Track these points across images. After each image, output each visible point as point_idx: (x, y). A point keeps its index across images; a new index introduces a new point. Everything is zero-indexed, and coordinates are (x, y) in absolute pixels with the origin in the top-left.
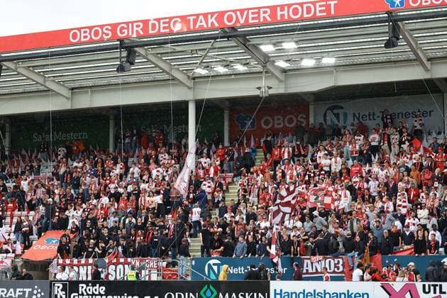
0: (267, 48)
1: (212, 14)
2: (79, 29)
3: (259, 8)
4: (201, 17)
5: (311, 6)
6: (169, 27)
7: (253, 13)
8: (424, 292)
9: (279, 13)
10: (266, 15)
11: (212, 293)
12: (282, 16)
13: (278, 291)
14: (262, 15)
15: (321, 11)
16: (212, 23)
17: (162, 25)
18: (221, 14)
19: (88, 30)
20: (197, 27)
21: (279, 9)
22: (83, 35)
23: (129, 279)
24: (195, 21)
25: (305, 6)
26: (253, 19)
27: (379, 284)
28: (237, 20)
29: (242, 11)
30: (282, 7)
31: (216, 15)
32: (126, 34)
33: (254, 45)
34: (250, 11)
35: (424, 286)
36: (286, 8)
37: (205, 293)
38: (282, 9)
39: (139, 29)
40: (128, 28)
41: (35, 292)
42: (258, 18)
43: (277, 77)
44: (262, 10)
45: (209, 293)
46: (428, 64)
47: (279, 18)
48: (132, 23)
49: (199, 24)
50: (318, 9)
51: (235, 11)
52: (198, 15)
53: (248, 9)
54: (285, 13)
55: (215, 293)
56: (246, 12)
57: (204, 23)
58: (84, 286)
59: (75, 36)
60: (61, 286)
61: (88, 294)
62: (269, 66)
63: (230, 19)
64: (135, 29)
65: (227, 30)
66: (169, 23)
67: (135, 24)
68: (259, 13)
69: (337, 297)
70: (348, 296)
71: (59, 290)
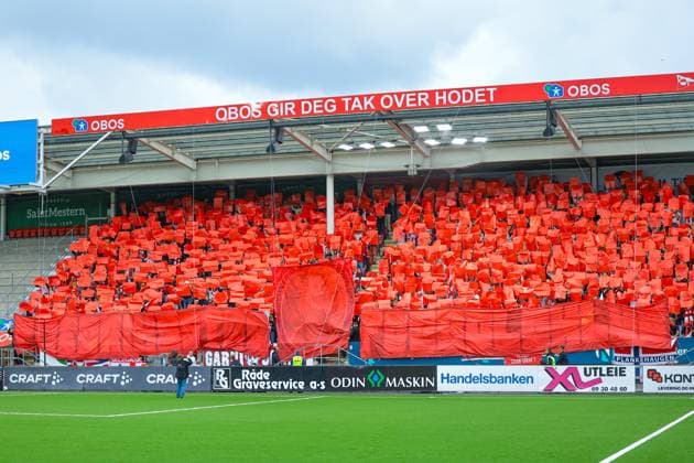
0: (421, 129)
1: (369, 96)
2: (226, 107)
3: (417, 92)
4: (357, 99)
5: (470, 92)
6: (323, 108)
7: (411, 97)
8: (586, 374)
9: (438, 98)
10: (424, 100)
11: (379, 378)
12: (441, 101)
13: (445, 376)
14: (420, 99)
15: (480, 98)
16: (368, 106)
17: (315, 106)
18: (378, 97)
19: (236, 109)
20: (353, 109)
21: (437, 93)
22: (230, 113)
23: (295, 364)
24: (351, 103)
25: (464, 92)
26: (411, 102)
27: (542, 368)
28: (395, 103)
29: (399, 95)
30: (441, 92)
31: (372, 98)
32: (277, 113)
33: (406, 125)
34: (408, 95)
35: (585, 369)
36: (445, 93)
37: (372, 378)
38: (441, 94)
39: (291, 109)
40: (279, 108)
41: (196, 378)
42: (416, 102)
43: (422, 153)
44: (420, 94)
45: (376, 378)
46: (579, 143)
47: (437, 103)
48: (284, 102)
49: (354, 106)
50: (477, 95)
51: (392, 94)
52: (353, 97)
53: (406, 93)
54: (444, 98)
55: (383, 378)
56: (403, 96)
57: (360, 106)
58: (248, 372)
59: (222, 114)
60: (223, 372)
61: (251, 380)
62: (417, 143)
63: (387, 101)
64: (287, 108)
65: (383, 113)
66: (323, 104)
67: (287, 104)
68: (416, 97)
69: (503, 380)
70: (514, 379)
71: (220, 376)
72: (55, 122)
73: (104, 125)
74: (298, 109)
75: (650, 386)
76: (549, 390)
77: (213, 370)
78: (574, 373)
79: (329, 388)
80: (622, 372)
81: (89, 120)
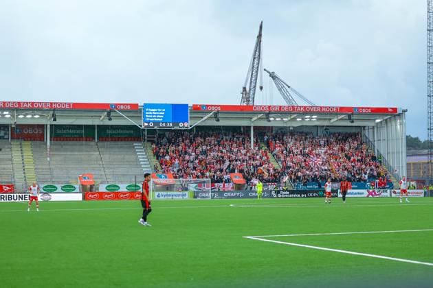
27: (366, 190)
35: (377, 190)
37: (320, 193)
55: (323, 193)
61: (283, 194)
69: (356, 194)
70: (359, 193)
71: (273, 193)
72: (194, 105)
73: (212, 108)
74: (280, 109)
75: (393, 195)
76: (368, 197)
77: (271, 191)
78: (374, 191)
79: (307, 197)
80: (386, 191)
81: (208, 106)
